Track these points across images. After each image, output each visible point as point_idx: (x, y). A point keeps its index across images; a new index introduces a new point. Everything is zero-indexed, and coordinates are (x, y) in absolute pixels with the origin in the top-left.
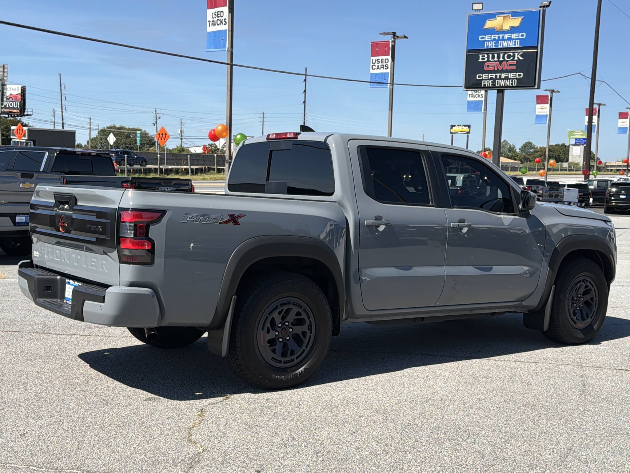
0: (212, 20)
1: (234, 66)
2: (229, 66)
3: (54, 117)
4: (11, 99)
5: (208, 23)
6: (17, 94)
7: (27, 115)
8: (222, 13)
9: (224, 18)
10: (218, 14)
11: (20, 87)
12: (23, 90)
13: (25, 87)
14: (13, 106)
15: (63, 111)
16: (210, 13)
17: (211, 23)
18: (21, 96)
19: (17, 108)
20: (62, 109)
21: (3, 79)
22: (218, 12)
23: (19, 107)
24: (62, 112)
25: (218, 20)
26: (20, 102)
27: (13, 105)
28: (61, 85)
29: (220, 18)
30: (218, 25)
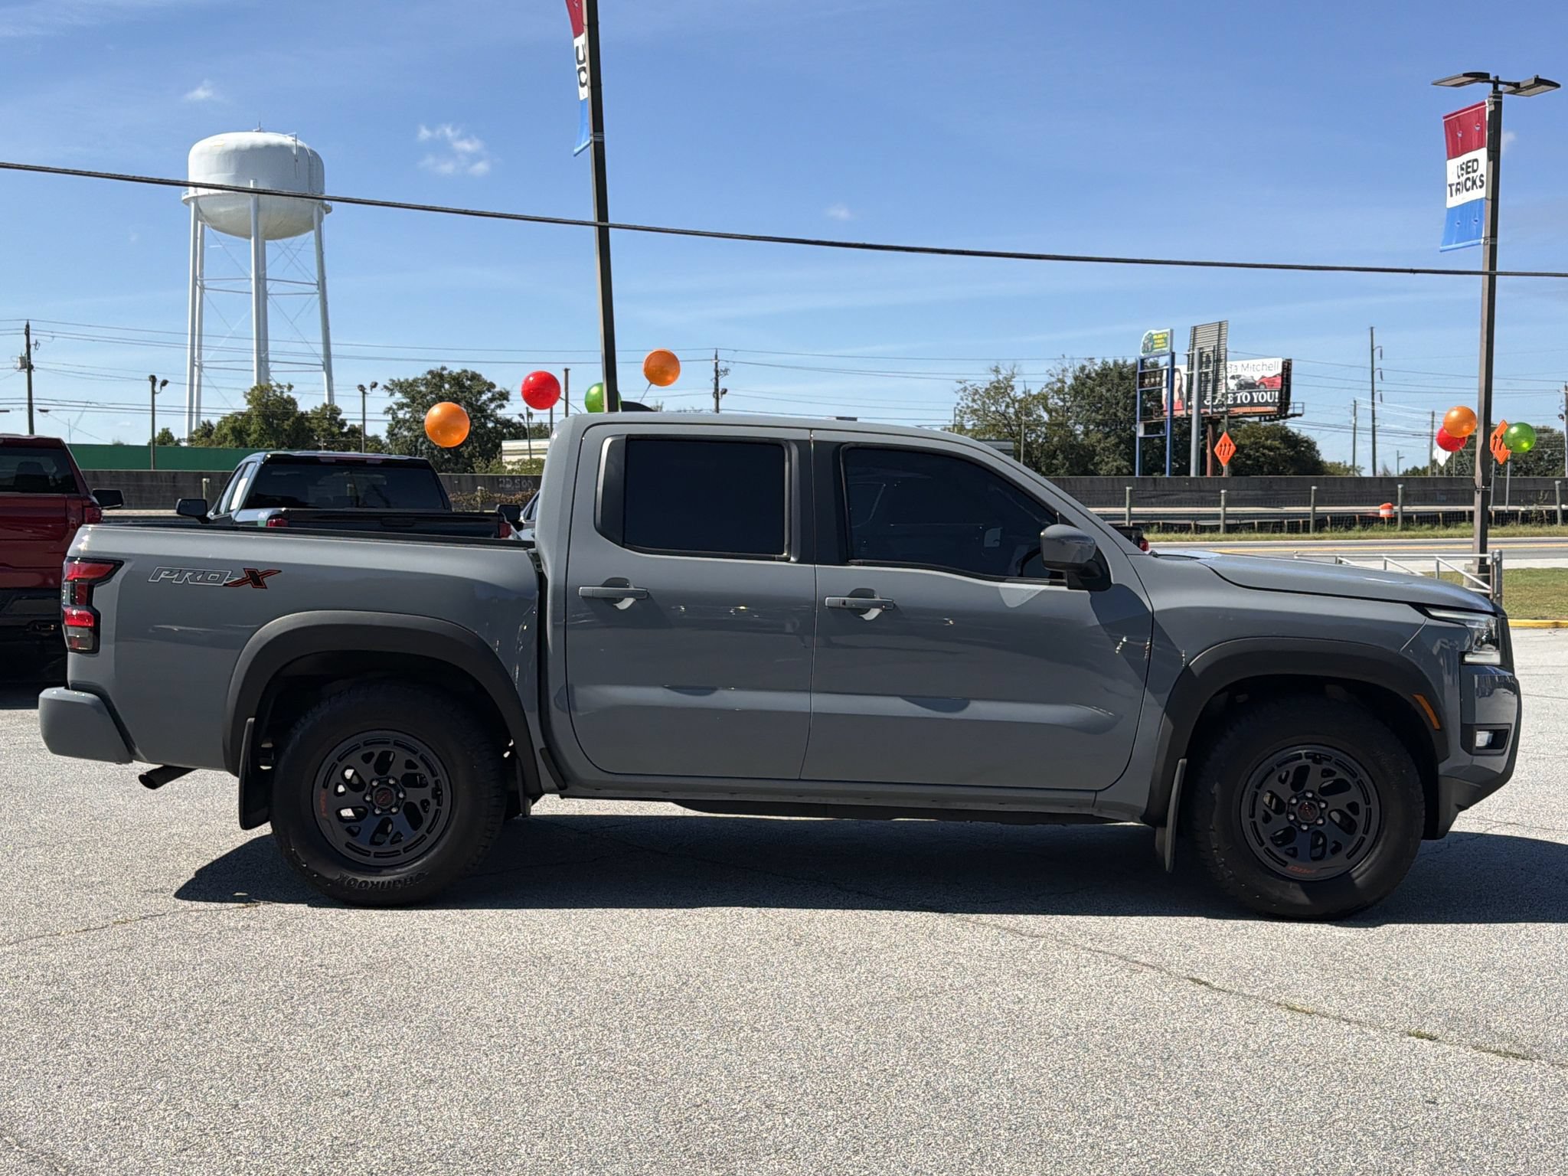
0: (1457, 181)
1: (1498, 278)
2: (1487, 277)
3: (1355, 415)
4: (1262, 387)
5: (1448, 188)
6: (1275, 376)
7: (1294, 415)
8: (1475, 163)
9: (1478, 173)
10: (1468, 167)
11: (1280, 361)
12: (1287, 367)
13: (1290, 360)
14: (1267, 401)
15: (1375, 402)
16: (1453, 165)
17: (1454, 188)
18: (1282, 378)
19: (1273, 404)
20: (1373, 398)
21: (1218, 350)
22: (1469, 162)
23: (1277, 400)
24: (1373, 404)
25: (1468, 179)
26: (1281, 392)
27: (1267, 397)
28: (1373, 350)
29: (1470, 176)
30: (1467, 190)
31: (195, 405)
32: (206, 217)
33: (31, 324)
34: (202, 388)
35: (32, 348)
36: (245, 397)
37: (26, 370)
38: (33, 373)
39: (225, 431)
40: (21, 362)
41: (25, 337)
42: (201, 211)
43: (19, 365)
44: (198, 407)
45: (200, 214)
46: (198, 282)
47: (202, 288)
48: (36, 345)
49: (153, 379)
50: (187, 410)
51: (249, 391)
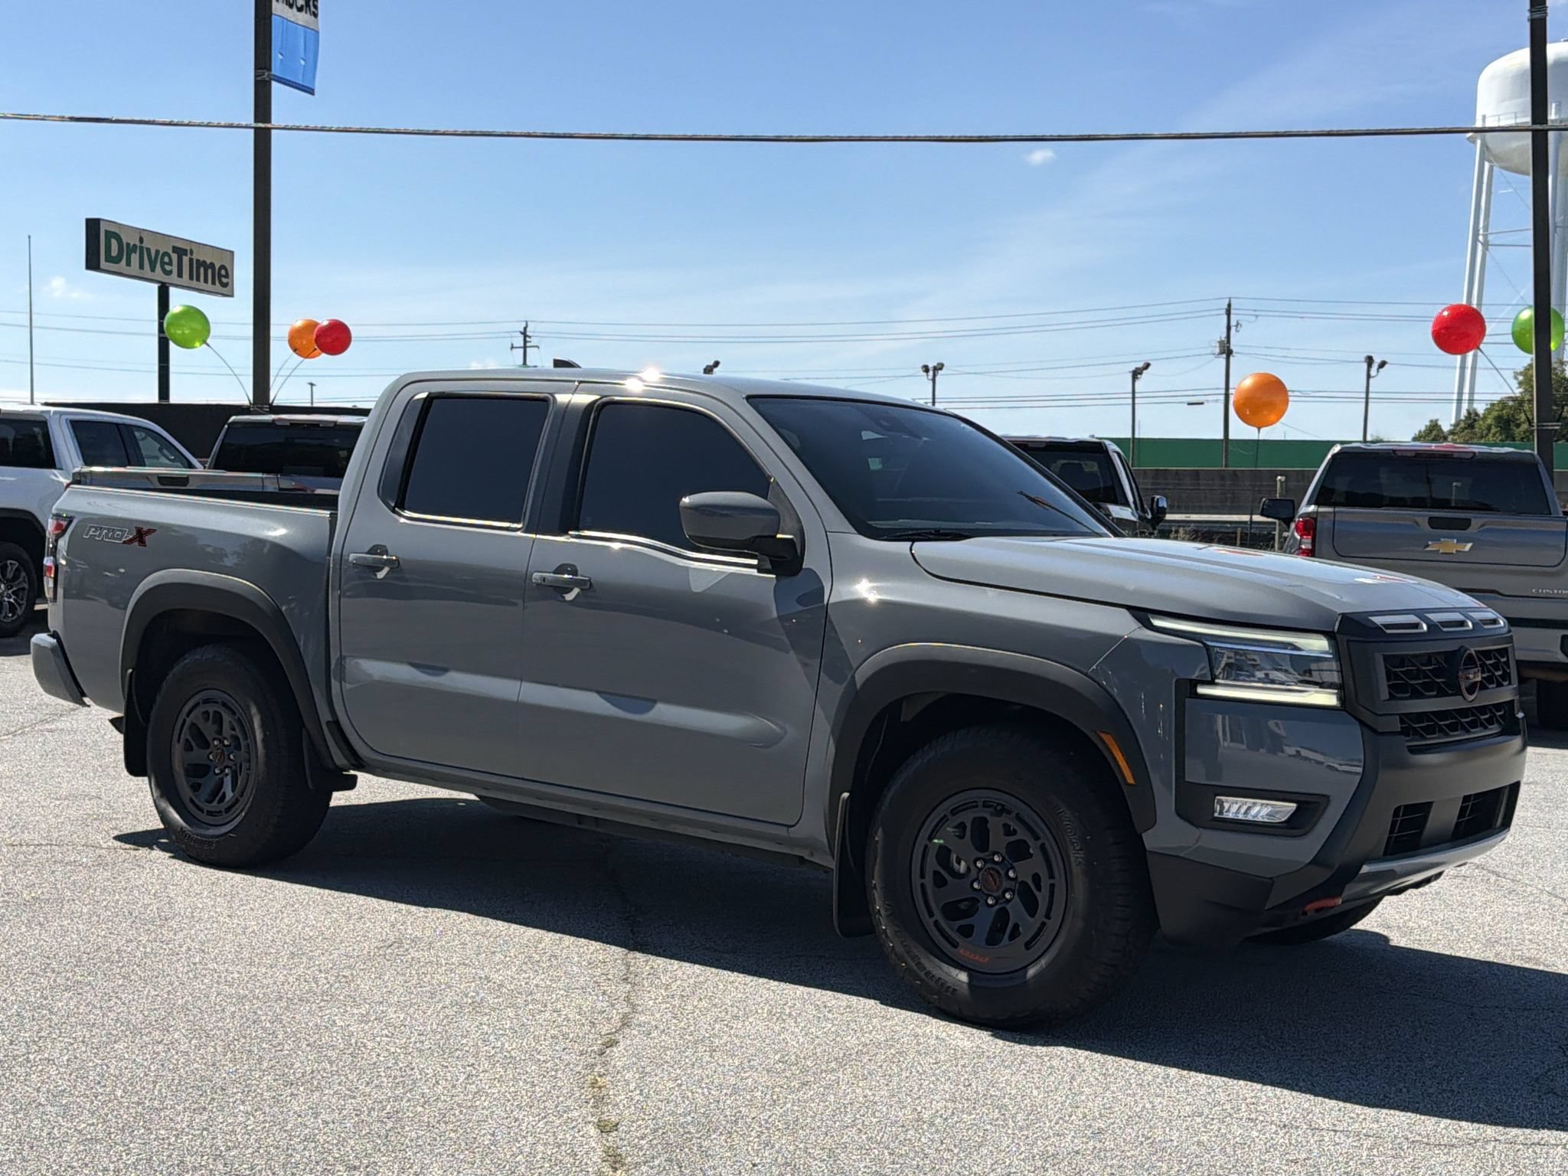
31: (1466, 389)
32: (1495, 156)
33: (1233, 302)
34: (1478, 371)
35: (1233, 330)
36: (1516, 378)
37: (1224, 356)
38: (1231, 358)
39: (1489, 421)
40: (1220, 346)
41: (1225, 317)
42: (1487, 148)
43: (1217, 350)
44: (1472, 393)
45: (1486, 153)
46: (1481, 238)
47: (1486, 245)
48: (1237, 326)
49: (1370, 360)
50: (1455, 397)
51: (1522, 370)
